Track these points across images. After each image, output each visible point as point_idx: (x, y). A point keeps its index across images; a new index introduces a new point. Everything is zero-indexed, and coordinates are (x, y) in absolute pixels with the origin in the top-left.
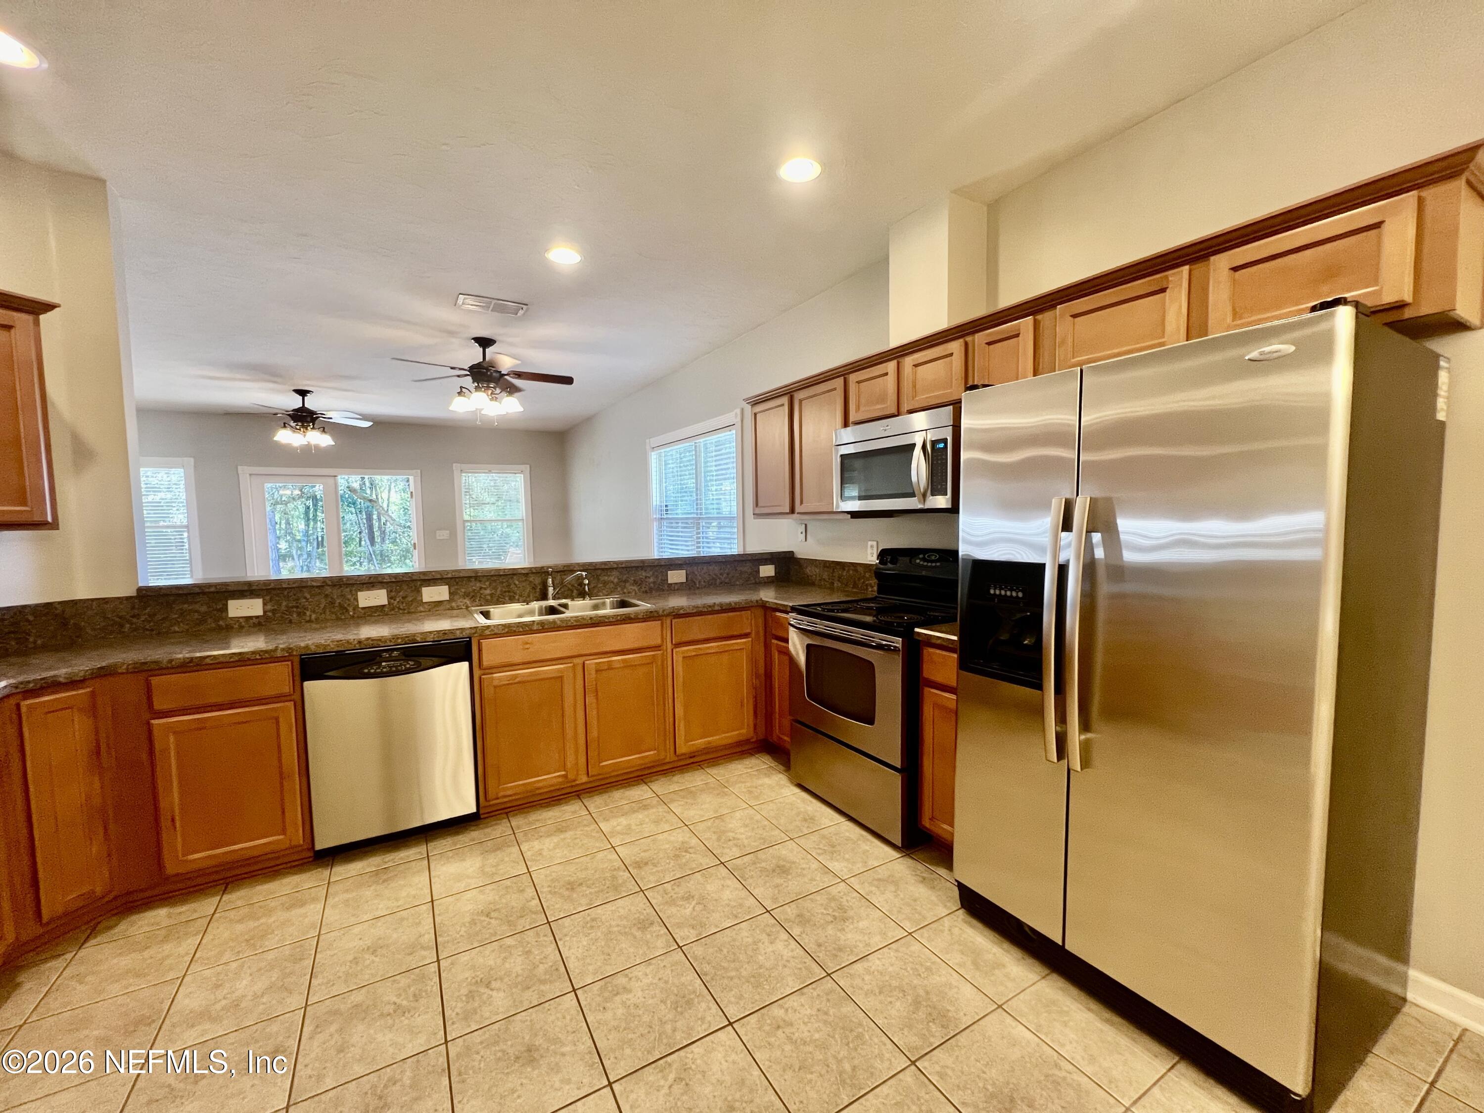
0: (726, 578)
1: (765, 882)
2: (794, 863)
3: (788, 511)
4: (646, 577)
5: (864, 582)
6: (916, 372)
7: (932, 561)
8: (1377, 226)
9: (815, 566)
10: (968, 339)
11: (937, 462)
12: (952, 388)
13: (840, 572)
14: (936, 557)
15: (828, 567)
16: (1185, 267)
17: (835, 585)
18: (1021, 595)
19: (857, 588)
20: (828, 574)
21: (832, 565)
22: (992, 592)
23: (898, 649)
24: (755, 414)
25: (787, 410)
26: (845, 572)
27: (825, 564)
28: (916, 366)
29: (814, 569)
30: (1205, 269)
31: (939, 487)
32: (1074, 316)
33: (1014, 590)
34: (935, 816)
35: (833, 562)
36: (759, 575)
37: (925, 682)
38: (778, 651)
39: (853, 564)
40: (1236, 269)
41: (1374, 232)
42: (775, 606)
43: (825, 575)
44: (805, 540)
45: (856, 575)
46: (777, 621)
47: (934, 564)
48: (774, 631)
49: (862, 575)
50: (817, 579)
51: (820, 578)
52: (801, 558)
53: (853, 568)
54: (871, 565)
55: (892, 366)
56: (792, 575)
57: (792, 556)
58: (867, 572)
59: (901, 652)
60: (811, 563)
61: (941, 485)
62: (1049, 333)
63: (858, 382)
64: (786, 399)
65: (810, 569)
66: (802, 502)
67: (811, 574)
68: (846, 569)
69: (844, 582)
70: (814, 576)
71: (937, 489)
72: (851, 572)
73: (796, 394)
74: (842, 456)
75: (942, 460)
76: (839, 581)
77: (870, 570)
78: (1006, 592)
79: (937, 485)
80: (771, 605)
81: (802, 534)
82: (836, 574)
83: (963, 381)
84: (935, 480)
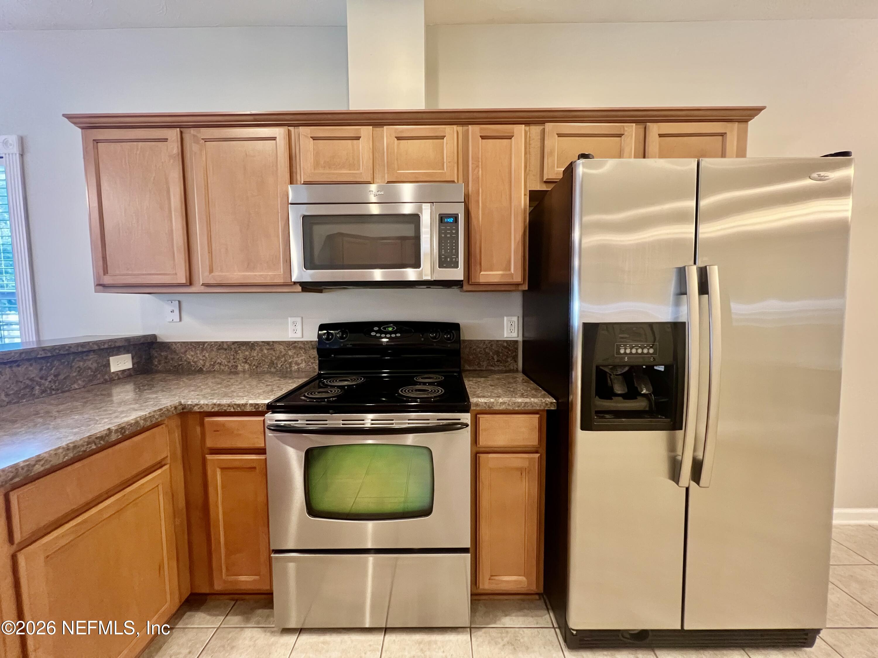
0: (52, 382)
3: (184, 281)
5: (286, 361)
6: (398, 145)
7: (390, 333)
8: (723, 135)
9: (203, 350)
10: (460, 129)
11: (446, 236)
12: (443, 169)
13: (247, 353)
14: (394, 328)
15: (226, 350)
16: (634, 124)
17: (240, 368)
18: (651, 351)
19: (275, 368)
20: (226, 357)
21: (233, 347)
22: (622, 351)
23: (467, 425)
24: (97, 141)
25: (174, 147)
26: (256, 352)
27: (221, 346)
28: (399, 138)
29: (201, 353)
30: (643, 130)
31: (449, 260)
32: (559, 135)
33: (645, 347)
34: (493, 575)
35: (234, 343)
36: (110, 370)
37: (481, 449)
38: (222, 469)
39: (268, 343)
40: (661, 136)
41: (721, 138)
42: (216, 409)
43: (222, 358)
44: (179, 320)
45: (274, 354)
46: (219, 429)
47: (393, 335)
48: (210, 443)
49: (282, 354)
50: (208, 364)
51: (212, 363)
52: (174, 342)
53: (268, 347)
54: (295, 342)
55: (366, 131)
56: (156, 363)
57: (154, 341)
58: (290, 349)
59: (469, 428)
60: (194, 347)
61: (451, 259)
62: (536, 144)
63: (314, 138)
64: (173, 134)
65: (192, 353)
66: (211, 271)
67: (195, 360)
68: (258, 349)
69: (253, 364)
70: (201, 361)
71: (446, 261)
72: (266, 352)
73: (193, 131)
74: (304, 217)
75: (451, 233)
76: (246, 362)
77: (295, 347)
78: (637, 349)
79: (446, 258)
80: (206, 409)
81: (172, 313)
82: (240, 356)
83: (456, 165)
84: (443, 253)
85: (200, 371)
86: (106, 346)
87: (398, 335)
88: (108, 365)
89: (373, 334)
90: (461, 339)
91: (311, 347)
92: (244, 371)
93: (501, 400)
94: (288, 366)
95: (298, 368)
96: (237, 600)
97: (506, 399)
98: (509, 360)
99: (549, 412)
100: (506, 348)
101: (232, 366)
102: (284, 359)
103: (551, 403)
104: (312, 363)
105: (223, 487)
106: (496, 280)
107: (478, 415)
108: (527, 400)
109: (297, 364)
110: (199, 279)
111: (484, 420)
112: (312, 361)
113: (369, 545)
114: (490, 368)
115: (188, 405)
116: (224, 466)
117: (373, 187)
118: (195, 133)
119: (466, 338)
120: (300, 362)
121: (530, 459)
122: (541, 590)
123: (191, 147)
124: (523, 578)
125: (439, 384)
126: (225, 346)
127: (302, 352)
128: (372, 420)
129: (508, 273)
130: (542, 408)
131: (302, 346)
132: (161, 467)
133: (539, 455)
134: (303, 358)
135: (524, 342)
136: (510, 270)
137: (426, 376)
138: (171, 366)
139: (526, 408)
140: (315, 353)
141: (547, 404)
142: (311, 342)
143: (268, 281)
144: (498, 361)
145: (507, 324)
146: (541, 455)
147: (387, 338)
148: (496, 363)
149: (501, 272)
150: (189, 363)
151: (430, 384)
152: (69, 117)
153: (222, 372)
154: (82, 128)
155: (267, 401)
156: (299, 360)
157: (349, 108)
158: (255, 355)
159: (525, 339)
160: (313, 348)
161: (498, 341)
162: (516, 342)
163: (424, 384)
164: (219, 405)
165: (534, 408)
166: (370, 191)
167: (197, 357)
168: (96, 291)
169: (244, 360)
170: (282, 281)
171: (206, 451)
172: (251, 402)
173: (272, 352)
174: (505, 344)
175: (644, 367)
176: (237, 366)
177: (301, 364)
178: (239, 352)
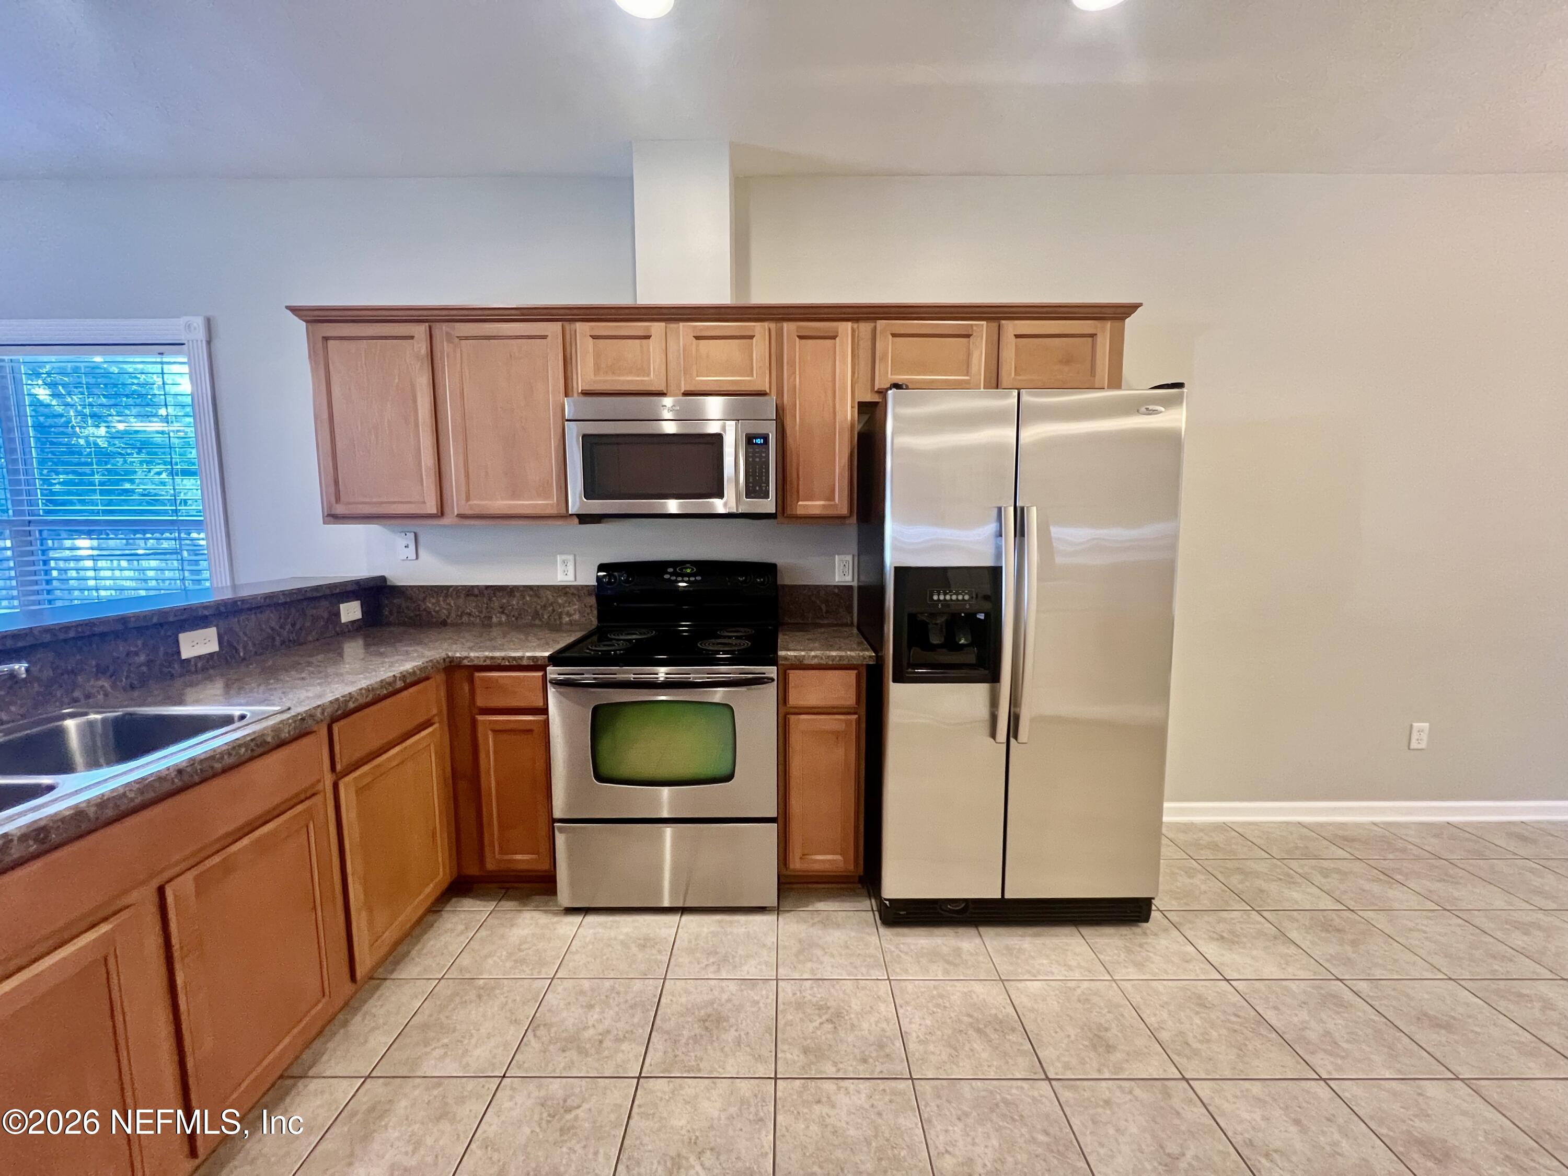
0: (290, 632)
1: (722, 1050)
2: (712, 1003)
3: (435, 512)
4: (128, 655)
5: (554, 611)
6: (697, 346)
7: (689, 575)
8: (1092, 336)
9: (446, 596)
10: (773, 325)
11: (754, 460)
12: (753, 376)
13: (504, 601)
14: (693, 570)
15: (476, 596)
16: (984, 323)
17: (495, 620)
18: (967, 597)
19: (540, 620)
20: (477, 606)
21: (486, 592)
22: (935, 598)
23: (773, 680)
24: (326, 339)
25: (422, 348)
26: (516, 599)
27: (470, 592)
28: (697, 338)
29: (444, 601)
30: (997, 328)
31: (757, 488)
32: (894, 335)
33: (960, 594)
34: (806, 853)
35: (487, 587)
36: (340, 621)
37: (792, 710)
38: (494, 731)
39: (530, 588)
40: (1017, 336)
41: (1090, 339)
42: (488, 662)
43: (471, 607)
44: (415, 558)
45: (539, 602)
46: (489, 685)
47: (692, 579)
48: (480, 702)
49: (550, 602)
50: (453, 615)
51: (459, 613)
52: (410, 586)
53: (531, 593)
54: (566, 587)
55: (657, 328)
56: (387, 613)
57: (384, 584)
58: (560, 596)
59: (775, 682)
60: (435, 592)
61: (760, 487)
62: (865, 344)
63: (593, 337)
64: (420, 330)
65: (434, 601)
66: (468, 499)
67: (437, 609)
68: (518, 594)
69: (512, 614)
70: (445, 611)
71: (755, 491)
72: (528, 599)
73: (445, 327)
74: (585, 437)
75: (760, 457)
76: (503, 613)
77: (566, 593)
78: (951, 595)
79: (754, 487)
80: (476, 662)
81: (407, 549)
82: (496, 604)
83: (768, 372)
84: (751, 480)
85: (444, 623)
86: (338, 591)
87: (699, 578)
88: (338, 614)
89: (667, 576)
90: (779, 582)
91: (586, 593)
92: (500, 624)
93: (813, 653)
94: (557, 617)
95: (570, 620)
96: (508, 889)
97: (818, 653)
98: (841, 610)
99: (868, 666)
100: (837, 595)
101: (485, 617)
102: (552, 608)
103: (870, 657)
104: (588, 614)
105: (495, 752)
106: (817, 512)
107: (788, 671)
108: (843, 653)
109: (569, 615)
110: (453, 508)
111: (793, 675)
112: (588, 610)
113: (665, 815)
114: (818, 621)
115: (457, 657)
116: (498, 727)
117: (668, 401)
118: (448, 329)
119: (786, 583)
120: (573, 612)
121: (846, 721)
122: (861, 871)
123: (444, 348)
124: (839, 857)
125: (748, 638)
126: (476, 592)
127: (575, 599)
128: (667, 674)
129: (832, 503)
130: (859, 662)
131: (575, 592)
132: (431, 725)
133: (857, 716)
134: (576, 607)
135: (859, 587)
136: (834, 500)
137: (731, 630)
138: (406, 617)
139: (841, 663)
140: (593, 601)
141: (865, 658)
142: (587, 586)
143: (538, 511)
144: (827, 612)
145: (839, 565)
146: (859, 717)
147: (686, 582)
148: (824, 614)
149: (822, 503)
150: (430, 613)
151: (737, 637)
152: (295, 310)
153: (471, 625)
154: (307, 321)
155: (547, 654)
156: (571, 609)
157: (636, 301)
158: (514, 602)
159: (860, 584)
160: (590, 594)
161: (827, 586)
162: (851, 587)
163: (730, 637)
164: (492, 658)
165: (851, 662)
166: (663, 406)
167: (439, 605)
168: (324, 523)
169: (500, 610)
170: (556, 512)
171: (475, 711)
172: (528, 654)
173: (535, 599)
174: (836, 591)
175: (963, 615)
176: (491, 618)
177: (574, 614)
178: (494, 599)
